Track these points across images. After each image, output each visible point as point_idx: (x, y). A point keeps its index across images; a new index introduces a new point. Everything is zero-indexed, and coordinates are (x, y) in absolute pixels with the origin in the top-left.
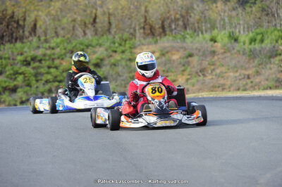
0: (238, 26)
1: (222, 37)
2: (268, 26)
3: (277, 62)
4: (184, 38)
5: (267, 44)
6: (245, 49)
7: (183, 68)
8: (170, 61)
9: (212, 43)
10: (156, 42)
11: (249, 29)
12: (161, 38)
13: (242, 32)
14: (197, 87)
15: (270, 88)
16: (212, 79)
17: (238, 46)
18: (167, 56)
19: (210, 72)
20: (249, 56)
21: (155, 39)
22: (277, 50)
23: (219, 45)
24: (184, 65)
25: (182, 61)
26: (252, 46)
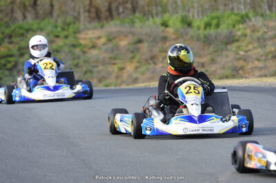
0: (192, 10)
1: (174, 21)
2: (225, 10)
3: (234, 49)
4: (133, 22)
5: (224, 29)
6: (199, 35)
7: (131, 55)
8: (117, 47)
9: (163, 28)
10: (102, 27)
11: (203, 12)
12: (107, 21)
13: (196, 16)
14: (148, 75)
15: (227, 77)
16: (163, 67)
17: (191, 32)
18: (114, 41)
19: (161, 59)
20: (204, 42)
21: (101, 24)
22: (234, 36)
23: (170, 30)
24: (132, 52)
25: (131, 47)
26: (207, 32)
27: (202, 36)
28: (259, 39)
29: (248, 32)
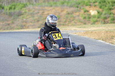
0: (4, 2)
2: (17, 2)
3: (21, 18)
5: (17, 10)
13: (5, 4)
17: (4, 11)
20: (9, 15)
22: (21, 13)
26: (10, 11)
27: (8, 13)
28: (31, 14)
29: (27, 11)
